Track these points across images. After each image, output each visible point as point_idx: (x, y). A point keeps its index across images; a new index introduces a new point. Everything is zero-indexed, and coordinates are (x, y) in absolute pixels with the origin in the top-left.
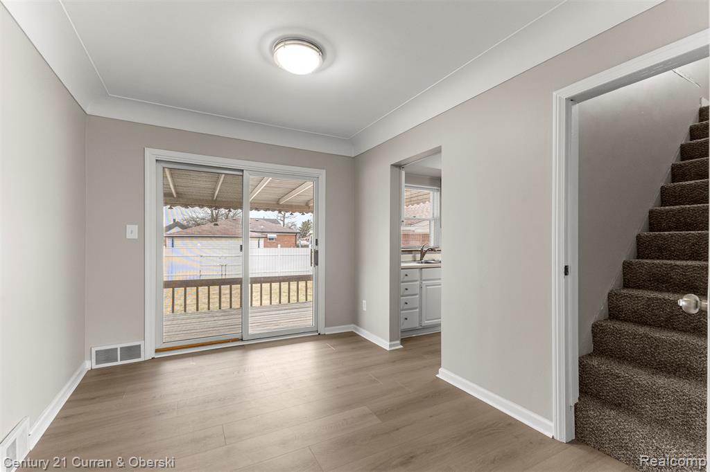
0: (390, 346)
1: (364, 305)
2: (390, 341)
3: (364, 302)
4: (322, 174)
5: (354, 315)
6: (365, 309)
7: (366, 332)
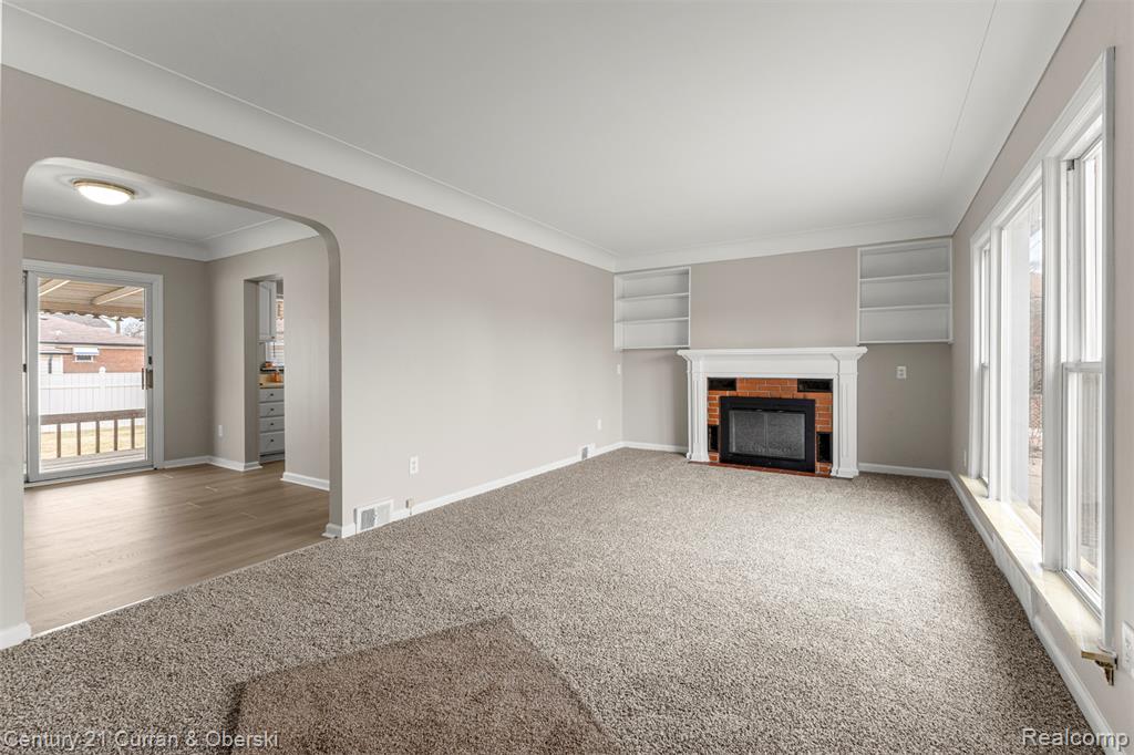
0: (246, 467)
1: (220, 430)
2: (246, 461)
3: (220, 427)
4: (158, 280)
5: (208, 444)
6: (221, 435)
7: (222, 460)
